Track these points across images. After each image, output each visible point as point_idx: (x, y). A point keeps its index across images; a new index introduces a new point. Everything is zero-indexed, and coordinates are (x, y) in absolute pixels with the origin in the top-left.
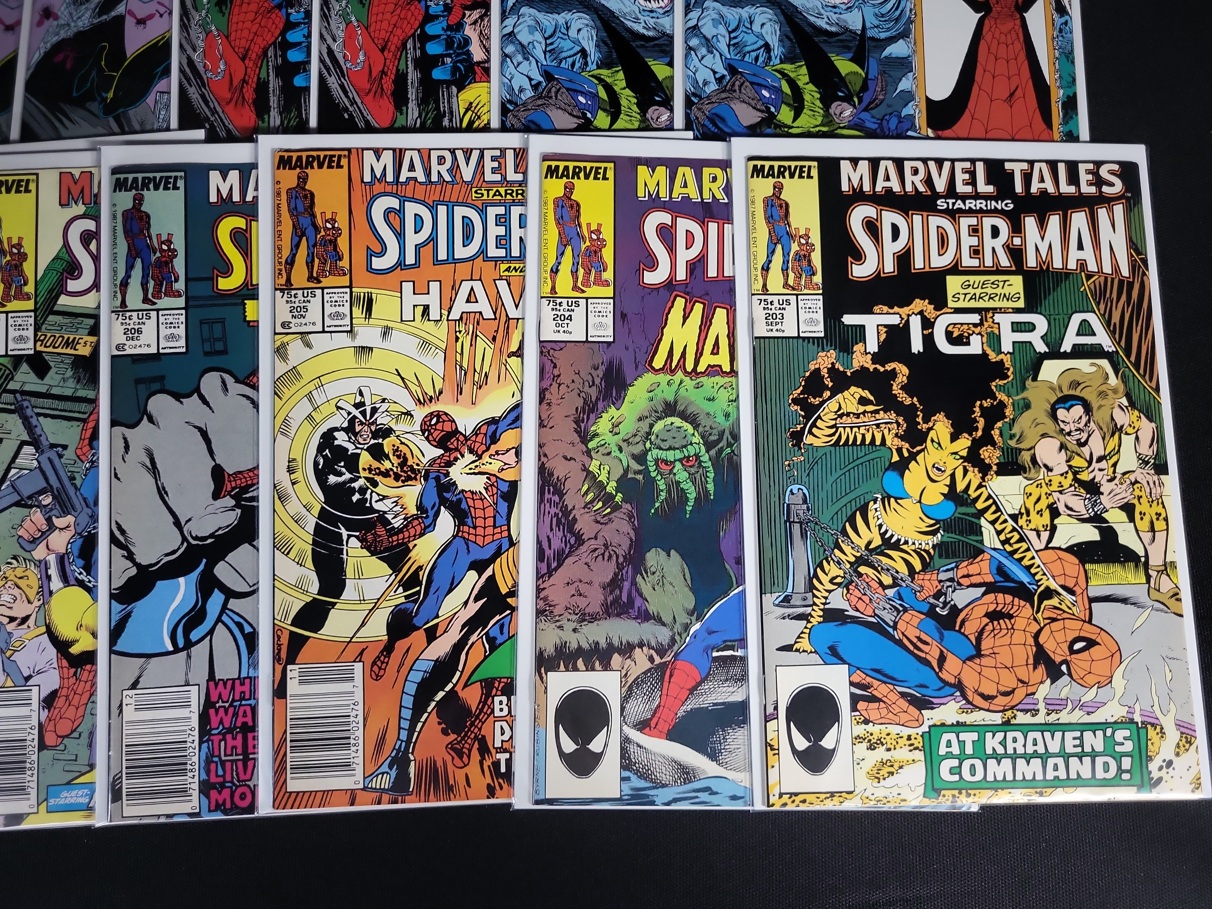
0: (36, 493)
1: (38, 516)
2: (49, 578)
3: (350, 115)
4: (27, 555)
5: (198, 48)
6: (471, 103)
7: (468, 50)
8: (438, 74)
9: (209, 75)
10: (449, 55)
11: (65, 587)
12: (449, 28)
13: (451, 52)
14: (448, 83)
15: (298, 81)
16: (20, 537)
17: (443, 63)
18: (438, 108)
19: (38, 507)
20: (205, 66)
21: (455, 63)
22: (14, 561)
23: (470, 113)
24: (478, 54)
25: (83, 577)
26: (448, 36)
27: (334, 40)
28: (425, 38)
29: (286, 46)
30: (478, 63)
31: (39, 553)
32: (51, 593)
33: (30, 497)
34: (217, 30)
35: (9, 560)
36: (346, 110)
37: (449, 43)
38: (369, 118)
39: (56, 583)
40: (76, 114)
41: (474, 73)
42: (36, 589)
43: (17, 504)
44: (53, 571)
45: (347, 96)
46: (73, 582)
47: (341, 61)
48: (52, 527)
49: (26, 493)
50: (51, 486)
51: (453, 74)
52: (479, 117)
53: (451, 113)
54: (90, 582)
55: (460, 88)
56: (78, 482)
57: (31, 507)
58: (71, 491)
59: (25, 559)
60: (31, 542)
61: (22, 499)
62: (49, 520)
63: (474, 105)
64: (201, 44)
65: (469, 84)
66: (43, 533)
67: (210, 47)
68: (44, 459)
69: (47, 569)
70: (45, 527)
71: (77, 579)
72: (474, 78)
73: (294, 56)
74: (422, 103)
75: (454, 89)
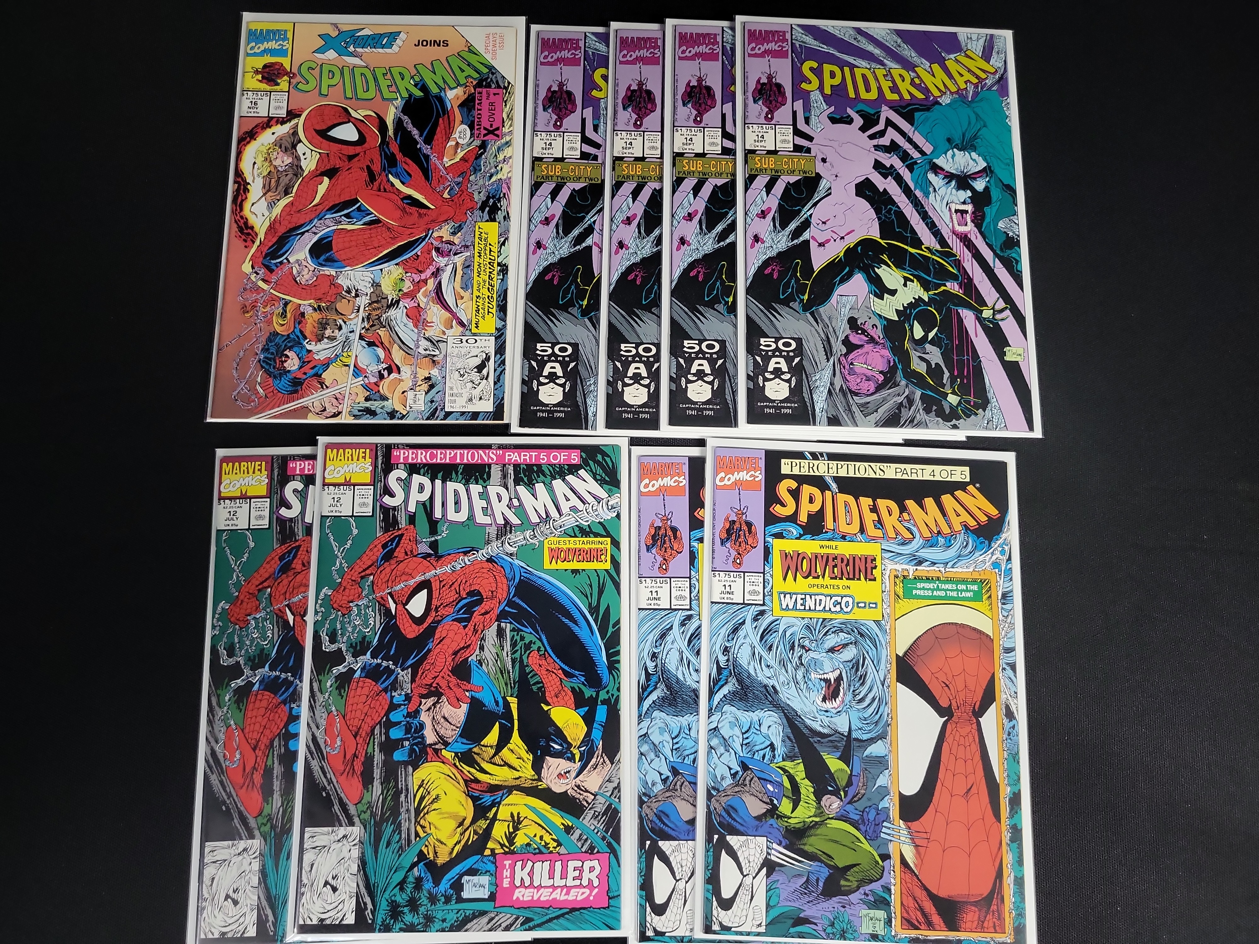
5: (220, 740)
6: (423, 781)
7: (423, 734)
8: (399, 755)
9: (227, 763)
10: (408, 739)
12: (409, 715)
13: (409, 736)
14: (406, 764)
17: (403, 746)
18: (396, 785)
20: (224, 756)
21: (412, 745)
23: (422, 789)
24: (430, 738)
26: (408, 722)
28: (389, 725)
30: (431, 745)
34: (235, 724)
37: (408, 728)
41: (427, 754)
51: (410, 756)
52: (429, 793)
53: (407, 790)
55: (415, 768)
63: (425, 782)
64: (222, 736)
65: (422, 764)
67: (229, 739)
72: (426, 758)
74: (385, 782)
75: (410, 769)
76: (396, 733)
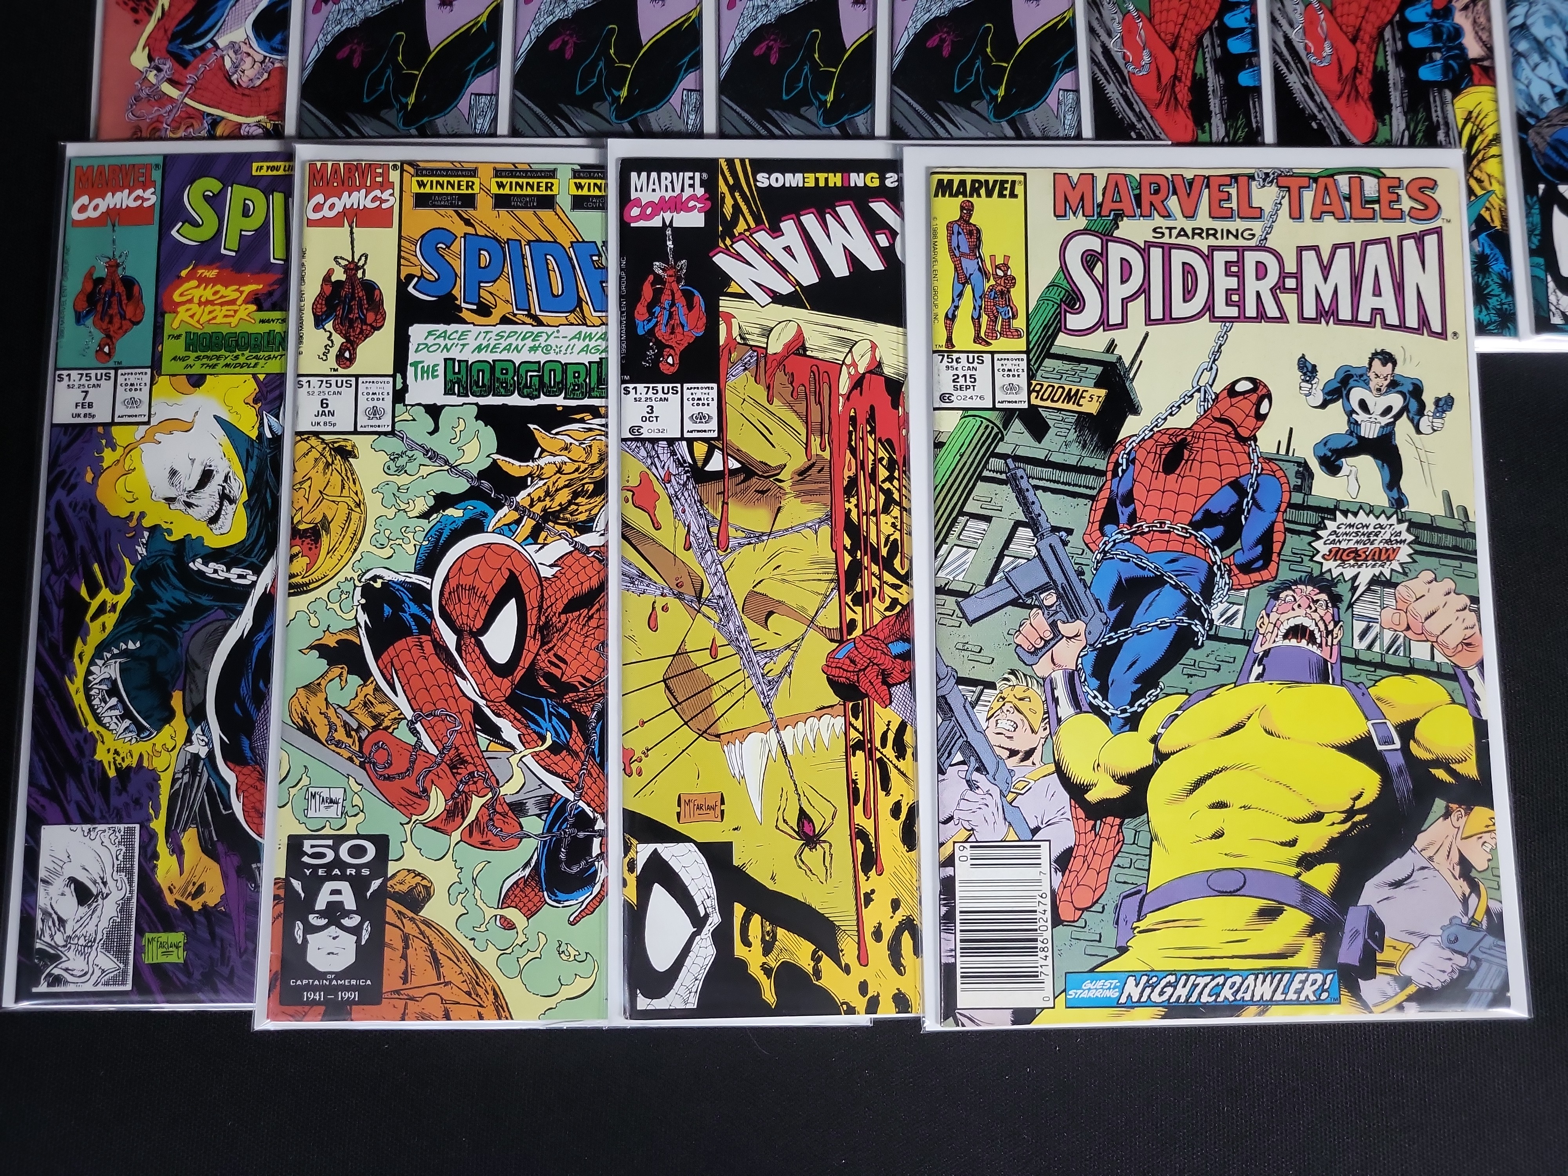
0: (1036, 590)
1: (1039, 620)
2: (1056, 701)
3: (1320, 125)
4: (1028, 670)
5: (1114, 35)
6: (1470, 113)
7: (1461, 44)
8: (1426, 73)
9: (1131, 68)
10: (1438, 50)
11: (1077, 714)
12: (1435, 14)
13: (1440, 45)
14: (1440, 86)
15: (1245, 79)
16: (1018, 645)
17: (1432, 60)
18: (1429, 117)
19: (1039, 607)
20: (1124, 56)
21: (1446, 59)
22: (1012, 677)
23: (1470, 124)
24: (1474, 50)
25: (1099, 702)
26: (1435, 24)
27: (1292, 25)
28: (1406, 27)
29: (1225, 33)
30: (1475, 60)
31: (1043, 667)
32: (1059, 721)
33: (1029, 595)
34: (1137, 10)
35: (1006, 676)
36: (1314, 117)
37: (1437, 33)
38: (1343, 128)
39: (1065, 708)
40: (960, 115)
41: (1471, 73)
42: (1040, 715)
43: (1014, 603)
44: (1061, 692)
45: (1314, 101)
46: (1086, 707)
47: (1303, 53)
48: (1057, 635)
49: (1024, 590)
50: (1054, 582)
51: (1445, 74)
52: (1482, 131)
53: (1447, 124)
54: (1107, 708)
55: (1456, 93)
56: (1088, 578)
57: (1030, 607)
58: (1079, 588)
59: (1025, 675)
60: (1032, 653)
61: (1020, 597)
62: (1053, 625)
63: (1474, 115)
64: (1117, 28)
65: (1465, 88)
66: (1047, 642)
67: (1130, 32)
68: (1044, 545)
69: (1053, 690)
70: (1048, 635)
71: (1091, 704)
72: (1471, 80)
73: (1237, 46)
74: (1410, 110)
75: (1448, 94)
76: (1419, 40)
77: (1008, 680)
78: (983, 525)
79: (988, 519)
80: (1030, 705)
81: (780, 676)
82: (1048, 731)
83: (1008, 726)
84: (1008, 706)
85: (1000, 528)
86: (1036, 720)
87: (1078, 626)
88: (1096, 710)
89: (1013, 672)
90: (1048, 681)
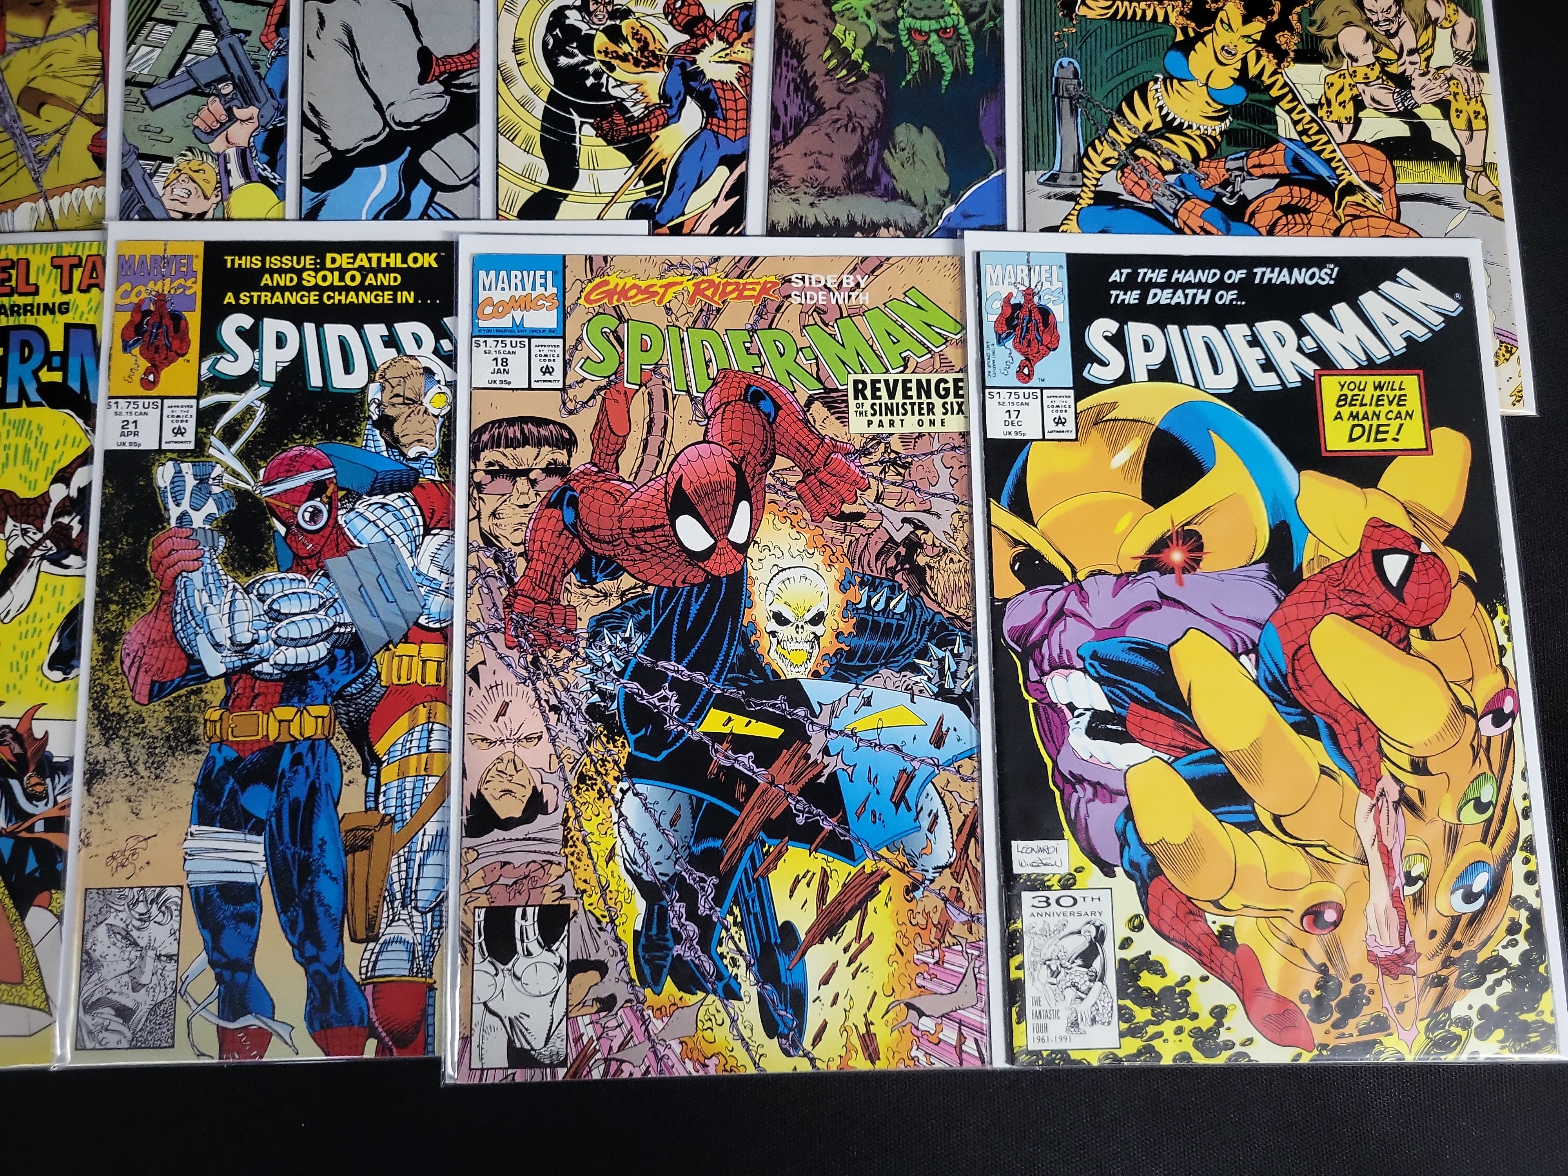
0: (215, 81)
1: (216, 106)
2: (228, 173)
4: (204, 148)
11: (246, 183)
16: (196, 127)
19: (217, 95)
22: (188, 153)
25: (268, 174)
31: (218, 145)
32: (230, 189)
33: (208, 85)
35: (183, 152)
39: (236, 179)
42: (213, 183)
43: (193, 92)
44: (233, 166)
46: (255, 177)
48: (232, 118)
49: (203, 80)
50: (232, 74)
54: (276, 179)
56: (263, 71)
57: (208, 95)
58: (255, 81)
59: (201, 152)
60: (208, 134)
61: (199, 87)
62: (229, 111)
66: (222, 124)
69: (226, 163)
70: (224, 118)
71: (259, 175)
77: (184, 155)
78: (170, 29)
79: (174, 24)
80: (204, 176)
81: (50, 155)
82: (219, 198)
83: (182, 193)
84: (183, 177)
85: (185, 30)
86: (209, 189)
87: (253, 110)
88: (265, 181)
89: (190, 149)
90: (222, 157)
